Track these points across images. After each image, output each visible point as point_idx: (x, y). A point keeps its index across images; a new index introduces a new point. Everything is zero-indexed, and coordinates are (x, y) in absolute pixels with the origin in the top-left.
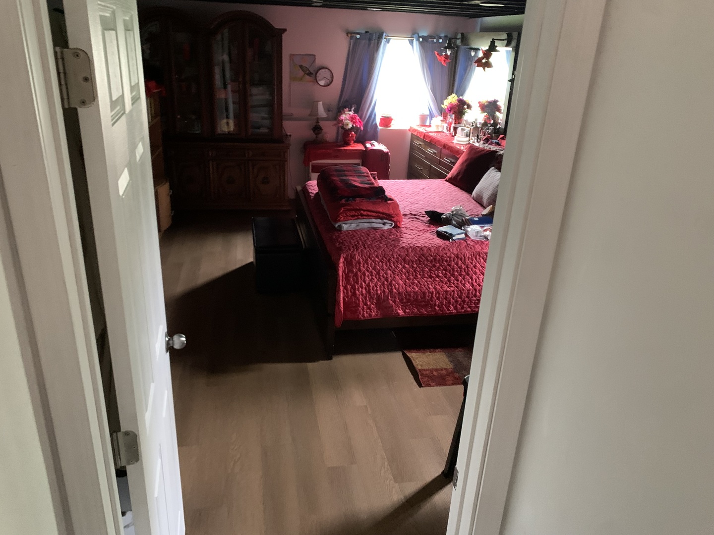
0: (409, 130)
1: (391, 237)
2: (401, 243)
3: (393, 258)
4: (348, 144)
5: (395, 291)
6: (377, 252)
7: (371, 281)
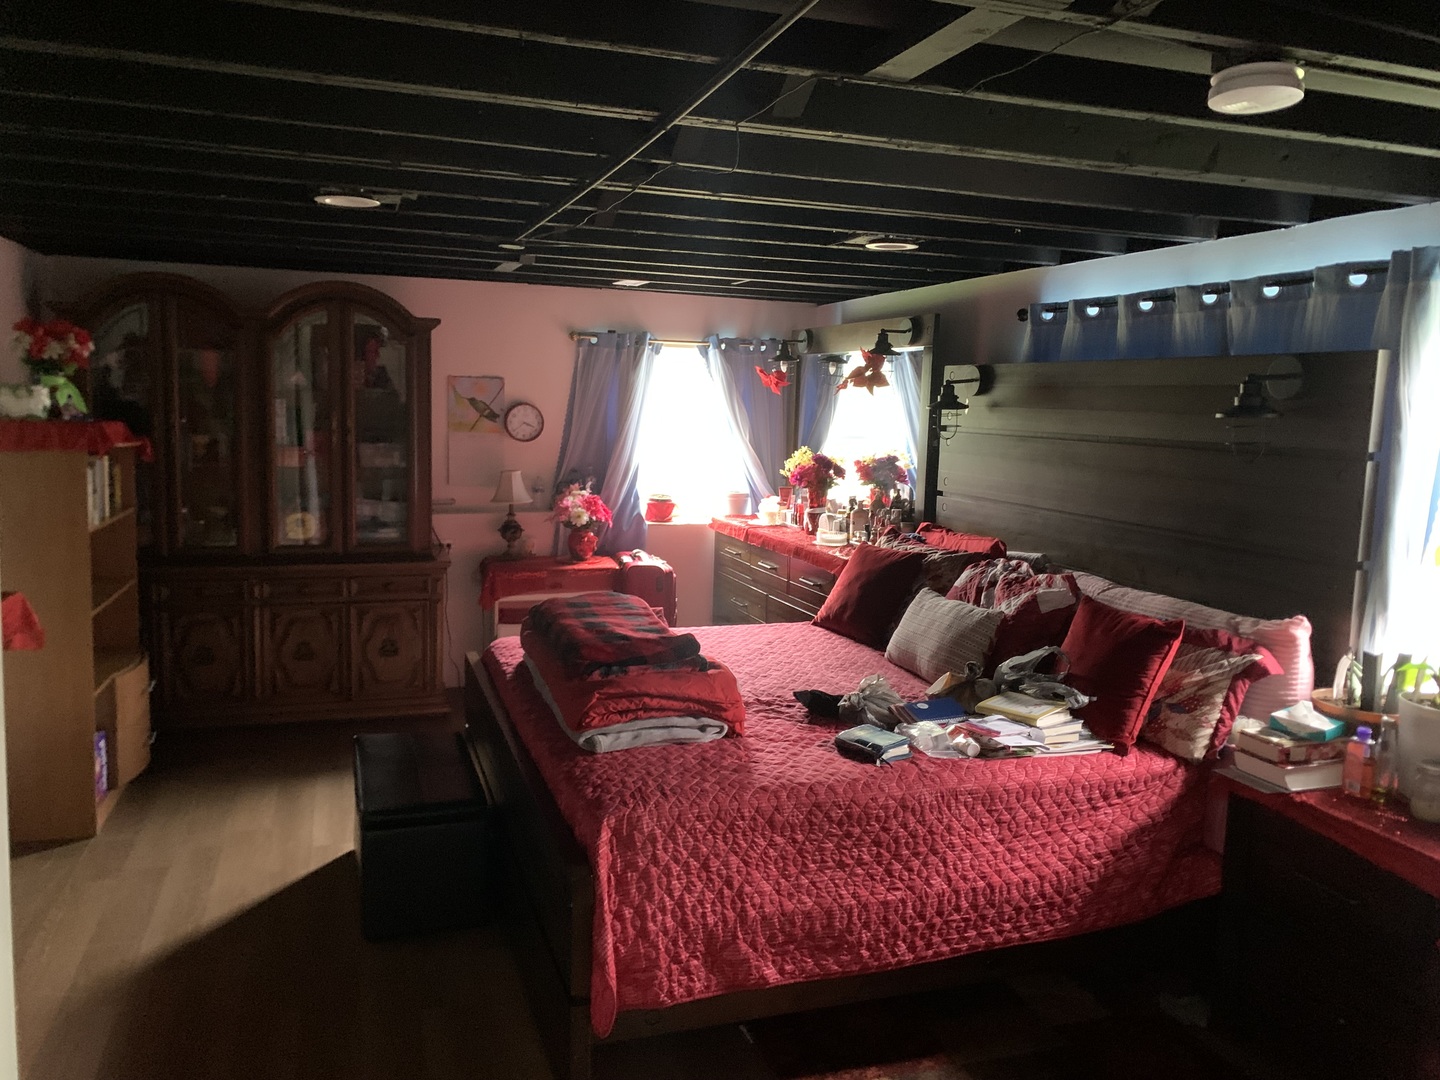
0: (711, 526)
1: (725, 763)
2: (756, 776)
3: (743, 818)
4: (582, 559)
5: (752, 913)
6: (698, 805)
7: (688, 889)
